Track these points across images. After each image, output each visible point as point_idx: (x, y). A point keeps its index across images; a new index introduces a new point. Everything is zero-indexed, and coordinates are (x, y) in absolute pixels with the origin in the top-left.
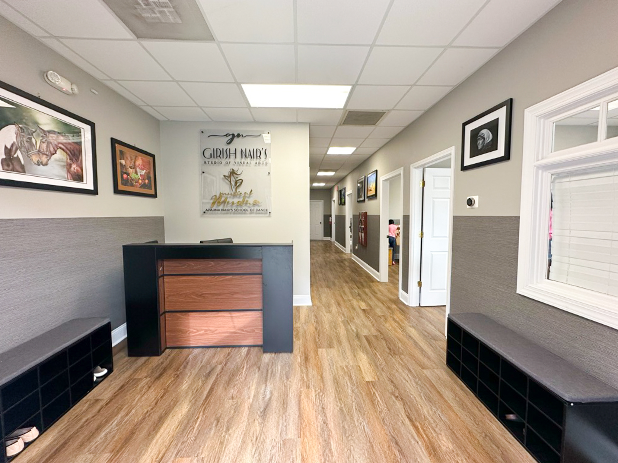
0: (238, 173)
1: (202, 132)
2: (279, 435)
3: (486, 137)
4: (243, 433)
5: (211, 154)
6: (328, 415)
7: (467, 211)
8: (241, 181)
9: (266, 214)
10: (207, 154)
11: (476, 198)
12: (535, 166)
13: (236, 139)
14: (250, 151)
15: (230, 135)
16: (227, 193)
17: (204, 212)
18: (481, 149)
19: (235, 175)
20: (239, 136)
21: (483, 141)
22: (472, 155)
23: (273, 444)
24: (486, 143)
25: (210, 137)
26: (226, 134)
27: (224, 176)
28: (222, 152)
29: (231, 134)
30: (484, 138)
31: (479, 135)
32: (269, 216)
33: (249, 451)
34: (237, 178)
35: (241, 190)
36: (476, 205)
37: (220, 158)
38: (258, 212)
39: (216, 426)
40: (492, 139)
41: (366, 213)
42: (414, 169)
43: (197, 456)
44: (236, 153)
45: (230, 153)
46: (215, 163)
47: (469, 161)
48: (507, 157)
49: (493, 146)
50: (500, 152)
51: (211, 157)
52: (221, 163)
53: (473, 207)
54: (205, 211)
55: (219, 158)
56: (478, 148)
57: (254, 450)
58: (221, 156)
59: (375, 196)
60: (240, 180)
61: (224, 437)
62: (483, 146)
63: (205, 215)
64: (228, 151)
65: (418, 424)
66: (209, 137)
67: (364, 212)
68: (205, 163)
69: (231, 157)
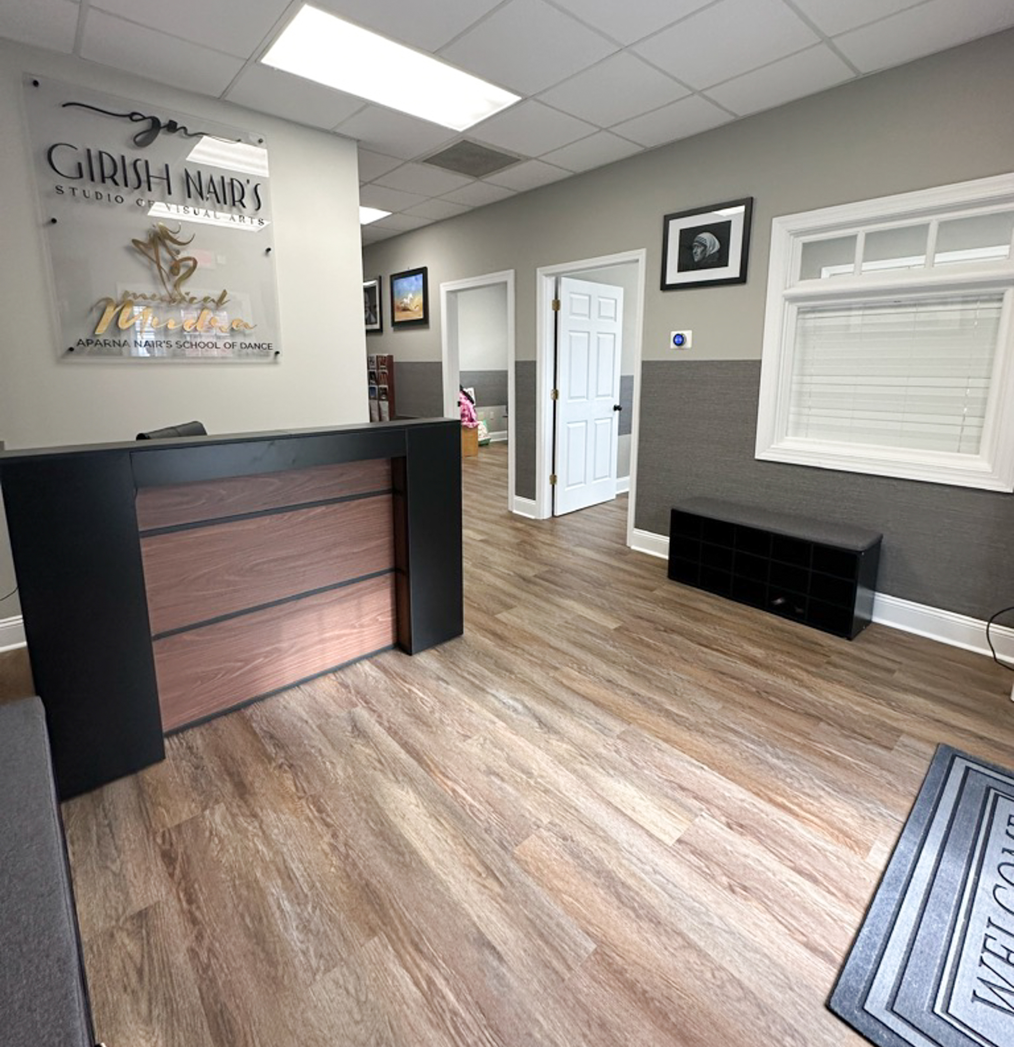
0: (179, 240)
1: (36, 83)
2: (603, 736)
3: (708, 244)
4: (557, 763)
5: (80, 165)
6: (625, 685)
7: (671, 353)
8: (191, 263)
9: (267, 355)
10: (65, 161)
11: (688, 334)
12: (784, 296)
13: (162, 137)
14: (211, 180)
15: (144, 118)
16: (148, 295)
17: (71, 349)
18: (699, 262)
19: (168, 242)
20: (172, 127)
21: (703, 251)
22: (682, 268)
23: (613, 748)
24: (708, 254)
25: (67, 108)
26: (129, 113)
27: (135, 242)
28: (119, 165)
29: (146, 115)
30: (705, 246)
31: (696, 239)
32: (275, 363)
33: (597, 775)
34: (178, 252)
35: (193, 288)
36: (688, 344)
37: (116, 184)
38: (245, 351)
39: (502, 780)
40: (719, 251)
41: (391, 357)
42: (544, 277)
43: (539, 827)
44: (168, 179)
45: (148, 176)
46: (98, 196)
47: (674, 277)
48: (742, 279)
49: (721, 260)
50: (732, 270)
51: (81, 176)
52: (119, 200)
53: (683, 347)
54: (72, 346)
55: (109, 182)
56: (693, 259)
57: (601, 770)
58: (119, 177)
59: (423, 323)
60: (189, 259)
61: (536, 782)
62: (704, 258)
63: (73, 358)
64: (140, 165)
65: (715, 647)
66: (64, 106)
67: (386, 355)
68: (59, 190)
69: (152, 186)
